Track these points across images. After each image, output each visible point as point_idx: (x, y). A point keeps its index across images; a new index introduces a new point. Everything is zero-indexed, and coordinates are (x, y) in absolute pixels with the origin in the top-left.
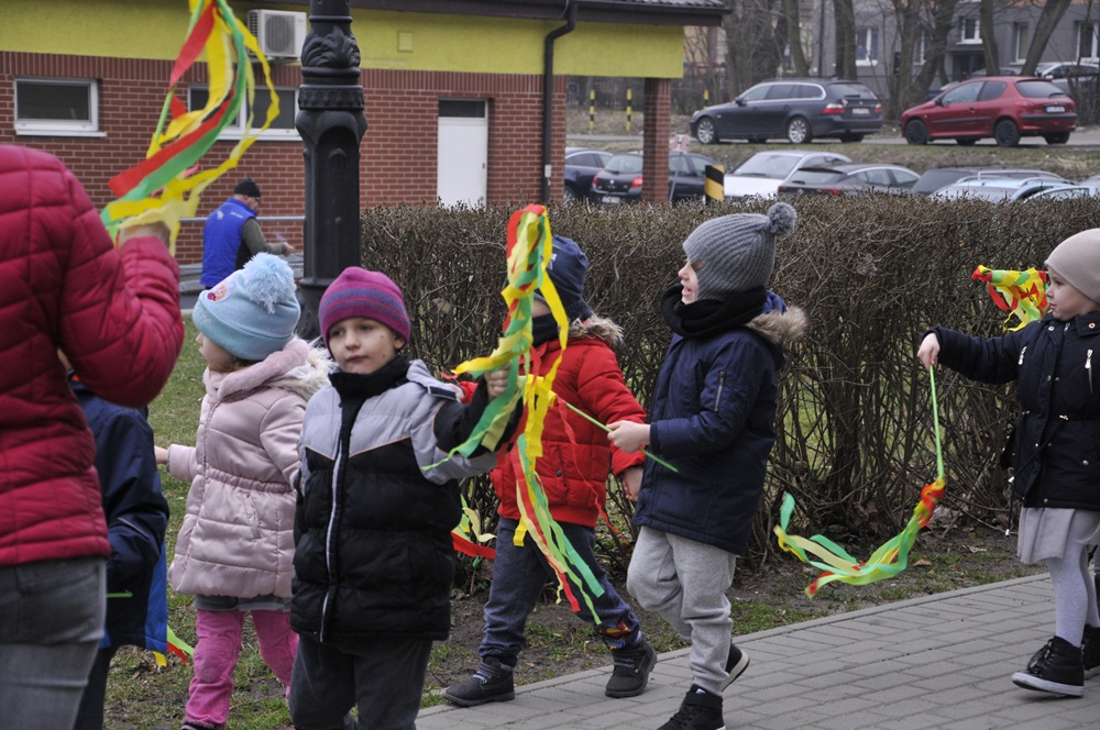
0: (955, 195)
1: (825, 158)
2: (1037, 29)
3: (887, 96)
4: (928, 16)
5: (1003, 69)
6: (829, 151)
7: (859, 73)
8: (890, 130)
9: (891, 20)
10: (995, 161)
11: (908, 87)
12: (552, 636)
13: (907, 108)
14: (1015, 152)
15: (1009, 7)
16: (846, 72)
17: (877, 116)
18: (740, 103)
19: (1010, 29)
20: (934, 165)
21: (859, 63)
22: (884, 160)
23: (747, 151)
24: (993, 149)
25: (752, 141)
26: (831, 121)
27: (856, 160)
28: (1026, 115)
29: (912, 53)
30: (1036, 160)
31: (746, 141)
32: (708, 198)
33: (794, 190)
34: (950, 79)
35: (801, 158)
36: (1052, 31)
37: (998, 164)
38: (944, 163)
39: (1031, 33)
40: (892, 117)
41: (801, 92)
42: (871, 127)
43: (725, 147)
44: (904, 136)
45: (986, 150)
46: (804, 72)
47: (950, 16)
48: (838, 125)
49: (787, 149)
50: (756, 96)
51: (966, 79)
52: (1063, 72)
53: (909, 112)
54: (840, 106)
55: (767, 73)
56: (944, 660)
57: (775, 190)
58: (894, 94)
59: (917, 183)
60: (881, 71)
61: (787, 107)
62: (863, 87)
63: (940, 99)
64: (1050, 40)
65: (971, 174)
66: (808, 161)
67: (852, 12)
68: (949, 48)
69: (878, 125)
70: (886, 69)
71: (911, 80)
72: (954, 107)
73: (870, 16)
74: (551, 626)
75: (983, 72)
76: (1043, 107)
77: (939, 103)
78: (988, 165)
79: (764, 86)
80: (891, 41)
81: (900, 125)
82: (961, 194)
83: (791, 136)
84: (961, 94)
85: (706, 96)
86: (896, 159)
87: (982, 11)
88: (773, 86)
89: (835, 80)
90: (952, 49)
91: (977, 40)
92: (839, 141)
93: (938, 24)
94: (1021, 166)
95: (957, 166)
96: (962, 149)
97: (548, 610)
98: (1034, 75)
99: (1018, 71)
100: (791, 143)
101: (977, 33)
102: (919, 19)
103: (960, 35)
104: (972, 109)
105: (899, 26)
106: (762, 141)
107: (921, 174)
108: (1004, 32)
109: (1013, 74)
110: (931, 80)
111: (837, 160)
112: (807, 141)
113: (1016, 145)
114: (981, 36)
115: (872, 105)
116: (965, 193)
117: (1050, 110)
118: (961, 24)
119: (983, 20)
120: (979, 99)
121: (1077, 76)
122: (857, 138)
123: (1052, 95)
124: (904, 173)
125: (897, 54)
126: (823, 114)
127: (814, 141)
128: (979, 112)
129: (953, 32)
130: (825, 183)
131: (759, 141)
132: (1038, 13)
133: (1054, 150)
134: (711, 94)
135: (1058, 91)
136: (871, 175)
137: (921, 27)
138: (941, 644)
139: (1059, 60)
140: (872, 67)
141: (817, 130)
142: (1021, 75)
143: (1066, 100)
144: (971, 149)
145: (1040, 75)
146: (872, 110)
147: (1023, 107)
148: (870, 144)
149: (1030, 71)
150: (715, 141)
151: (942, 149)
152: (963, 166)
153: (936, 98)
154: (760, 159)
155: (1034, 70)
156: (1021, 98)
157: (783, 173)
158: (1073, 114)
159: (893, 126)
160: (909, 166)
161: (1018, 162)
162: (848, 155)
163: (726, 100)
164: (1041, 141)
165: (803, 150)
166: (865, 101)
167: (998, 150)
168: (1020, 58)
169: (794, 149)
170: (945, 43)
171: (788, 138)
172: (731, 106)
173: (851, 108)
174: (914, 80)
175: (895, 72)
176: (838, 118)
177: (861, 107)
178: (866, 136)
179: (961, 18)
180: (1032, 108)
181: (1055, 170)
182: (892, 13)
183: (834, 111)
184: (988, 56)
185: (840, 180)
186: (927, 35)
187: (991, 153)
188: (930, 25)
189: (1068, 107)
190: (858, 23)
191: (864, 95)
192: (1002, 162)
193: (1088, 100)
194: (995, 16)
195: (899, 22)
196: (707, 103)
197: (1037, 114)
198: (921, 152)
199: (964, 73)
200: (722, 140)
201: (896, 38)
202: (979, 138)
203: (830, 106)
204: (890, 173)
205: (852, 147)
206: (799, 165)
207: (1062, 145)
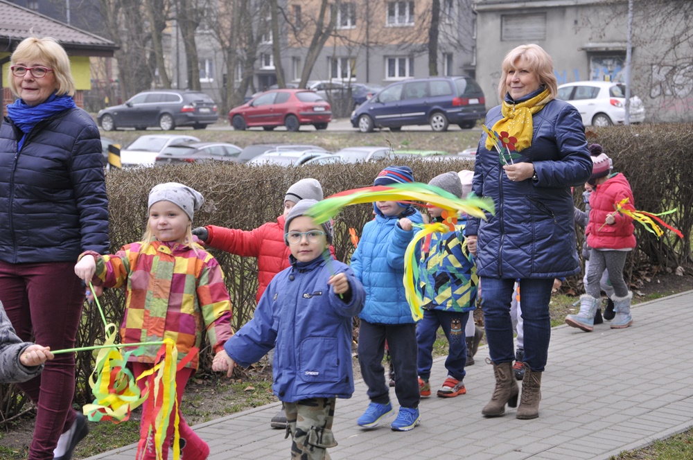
0: (262, 163)
1: (184, 139)
2: (306, 61)
3: (220, 100)
4: (242, 52)
5: (288, 84)
6: (186, 134)
7: (202, 86)
8: (223, 122)
9: (220, 55)
10: (286, 140)
11: (232, 95)
12: (12, 453)
13: (232, 108)
14: (297, 134)
15: (289, 48)
16: (194, 86)
17: (215, 113)
18: (128, 105)
19: (290, 61)
20: (250, 142)
21: (202, 80)
22: (221, 140)
23: (134, 135)
24: (284, 133)
25: (138, 129)
26: (187, 116)
27: (204, 140)
28: (303, 112)
29: (233, 74)
30: (309, 140)
31: (134, 129)
32: (111, 165)
33: (166, 159)
34: (257, 90)
35: (168, 140)
36: (314, 62)
37: (288, 142)
38: (257, 142)
39: (303, 63)
40: (224, 113)
41: (167, 98)
42: (211, 120)
43: (121, 133)
44: (232, 125)
45: (281, 134)
46: (168, 85)
47: (255, 53)
48: (191, 119)
49: (159, 134)
50: (139, 101)
51: (266, 90)
52: (322, 87)
53: (235, 110)
54: (191, 107)
55: (145, 86)
56: (263, 448)
57: (154, 159)
58: (225, 100)
59: (240, 155)
60: (216, 86)
61: (159, 108)
62: (205, 95)
63: (252, 103)
64: (314, 68)
65: (272, 148)
66: (174, 141)
67: (195, 49)
68: (256, 72)
69: (215, 119)
70: (218, 84)
71: (233, 92)
72: (261, 108)
73: (206, 51)
74: (12, 447)
75: (276, 86)
76: (312, 108)
77: (252, 105)
78: (282, 143)
79: (143, 94)
80: (221, 67)
81: (229, 119)
82: (265, 162)
83: (162, 126)
84: (264, 100)
85: (107, 101)
86: (228, 140)
87: (274, 50)
88: (149, 95)
89: (188, 91)
90: (258, 72)
91: (271, 67)
92: (192, 128)
93: (248, 57)
94: (302, 143)
95: (264, 143)
96: (267, 133)
97: (9, 436)
98: (305, 88)
99: (297, 86)
100: (162, 130)
101: (271, 63)
102: (237, 54)
103: (261, 64)
104: (271, 109)
105: (225, 58)
106: (144, 129)
107: (243, 148)
108: (287, 63)
109: (294, 88)
110: (246, 90)
111: (191, 140)
112: (172, 128)
113: (297, 131)
114: (274, 65)
115: (211, 106)
116: (267, 161)
117: (316, 109)
118: (262, 57)
119: (274, 54)
120: (275, 102)
121: (330, 89)
122: (203, 126)
123: (317, 101)
124: (233, 148)
125: (224, 75)
126: (181, 112)
127: (177, 128)
128: (276, 111)
129: (257, 62)
130: (185, 155)
131: (142, 128)
132: (306, 51)
133: (319, 134)
134: (110, 100)
135: (320, 98)
136: (213, 149)
137: (238, 59)
138: (260, 438)
139: (319, 79)
140: (210, 83)
141: (178, 122)
142: (299, 88)
143: (325, 104)
144: (271, 133)
145: (309, 88)
146: (211, 109)
147: (301, 108)
148: (212, 131)
149: (303, 86)
150: (114, 129)
151: (255, 133)
152: (267, 143)
153: (250, 102)
154: (144, 140)
155: (305, 85)
156: (299, 102)
157: (158, 148)
158: (329, 112)
159: (225, 119)
160: (236, 143)
161: (300, 140)
162: (198, 137)
163: (120, 103)
164: (312, 128)
165: (170, 134)
166: (207, 104)
167: (287, 133)
168: (298, 77)
169: (164, 133)
170: (253, 69)
171: (159, 126)
172: (123, 107)
173: (198, 108)
174: (236, 91)
175: (224, 86)
176: (191, 115)
177: (205, 108)
178: (208, 125)
179: (262, 54)
180: (306, 109)
181: (321, 145)
182: (220, 50)
183: (189, 110)
184: (279, 77)
185: (194, 153)
186: (242, 64)
187: (283, 135)
188: (243, 57)
189: (326, 108)
190: (200, 56)
191: (206, 100)
192: (290, 141)
193: (337, 104)
194: (281, 53)
195: (224, 55)
196: (107, 105)
197: (309, 112)
198: (242, 135)
199: (265, 87)
200: (118, 128)
201: (223, 65)
202: (276, 126)
203: (186, 107)
204: (224, 148)
205: (200, 132)
206: (168, 144)
207: (324, 130)
